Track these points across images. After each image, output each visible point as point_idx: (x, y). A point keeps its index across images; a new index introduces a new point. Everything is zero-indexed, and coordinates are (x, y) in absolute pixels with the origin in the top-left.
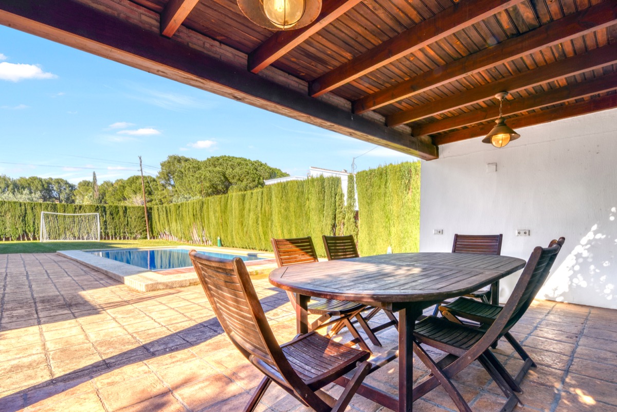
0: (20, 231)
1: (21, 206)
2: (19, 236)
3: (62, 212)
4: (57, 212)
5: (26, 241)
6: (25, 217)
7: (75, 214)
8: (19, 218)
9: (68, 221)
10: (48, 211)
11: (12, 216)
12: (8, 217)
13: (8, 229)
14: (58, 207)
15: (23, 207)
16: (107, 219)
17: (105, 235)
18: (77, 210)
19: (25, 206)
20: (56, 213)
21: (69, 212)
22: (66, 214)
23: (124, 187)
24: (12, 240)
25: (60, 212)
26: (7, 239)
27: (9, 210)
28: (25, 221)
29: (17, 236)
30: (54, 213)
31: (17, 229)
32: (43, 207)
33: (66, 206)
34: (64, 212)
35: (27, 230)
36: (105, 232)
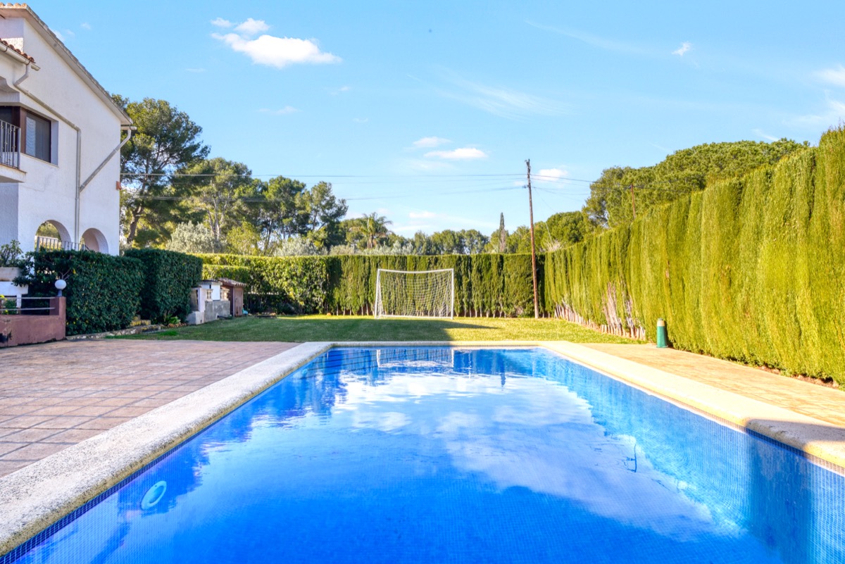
0: (361, 301)
1: (364, 262)
2: (360, 308)
3: (412, 270)
4: (406, 270)
5: (368, 317)
6: (368, 278)
7: (429, 272)
8: (362, 280)
9: (420, 283)
10: (395, 269)
11: (354, 278)
12: (350, 279)
13: (349, 298)
14: (408, 262)
15: (367, 264)
16: (472, 280)
17: (468, 308)
18: (431, 266)
19: (369, 262)
20: (405, 272)
21: (421, 269)
22: (417, 272)
23: (541, 233)
24: (352, 314)
25: (410, 270)
26: (347, 313)
27: (352, 268)
28: (368, 284)
29: (358, 308)
30: (402, 272)
31: (359, 297)
32: (390, 262)
33: (418, 259)
34: (415, 269)
35: (369, 299)
36: (468, 303)
